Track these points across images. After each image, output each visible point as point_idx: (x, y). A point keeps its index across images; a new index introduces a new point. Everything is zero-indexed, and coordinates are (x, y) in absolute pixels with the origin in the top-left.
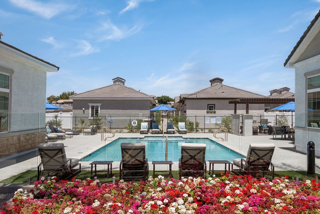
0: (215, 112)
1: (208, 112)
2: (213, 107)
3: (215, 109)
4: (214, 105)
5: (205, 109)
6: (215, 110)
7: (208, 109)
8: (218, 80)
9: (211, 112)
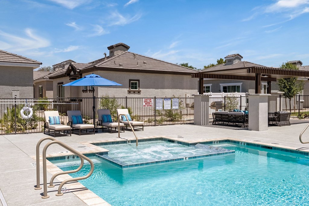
0: (139, 92)
1: (129, 92)
2: (136, 83)
3: (139, 87)
4: (139, 81)
5: (126, 88)
6: (139, 89)
7: (130, 87)
8: (121, 47)
9: (134, 92)
